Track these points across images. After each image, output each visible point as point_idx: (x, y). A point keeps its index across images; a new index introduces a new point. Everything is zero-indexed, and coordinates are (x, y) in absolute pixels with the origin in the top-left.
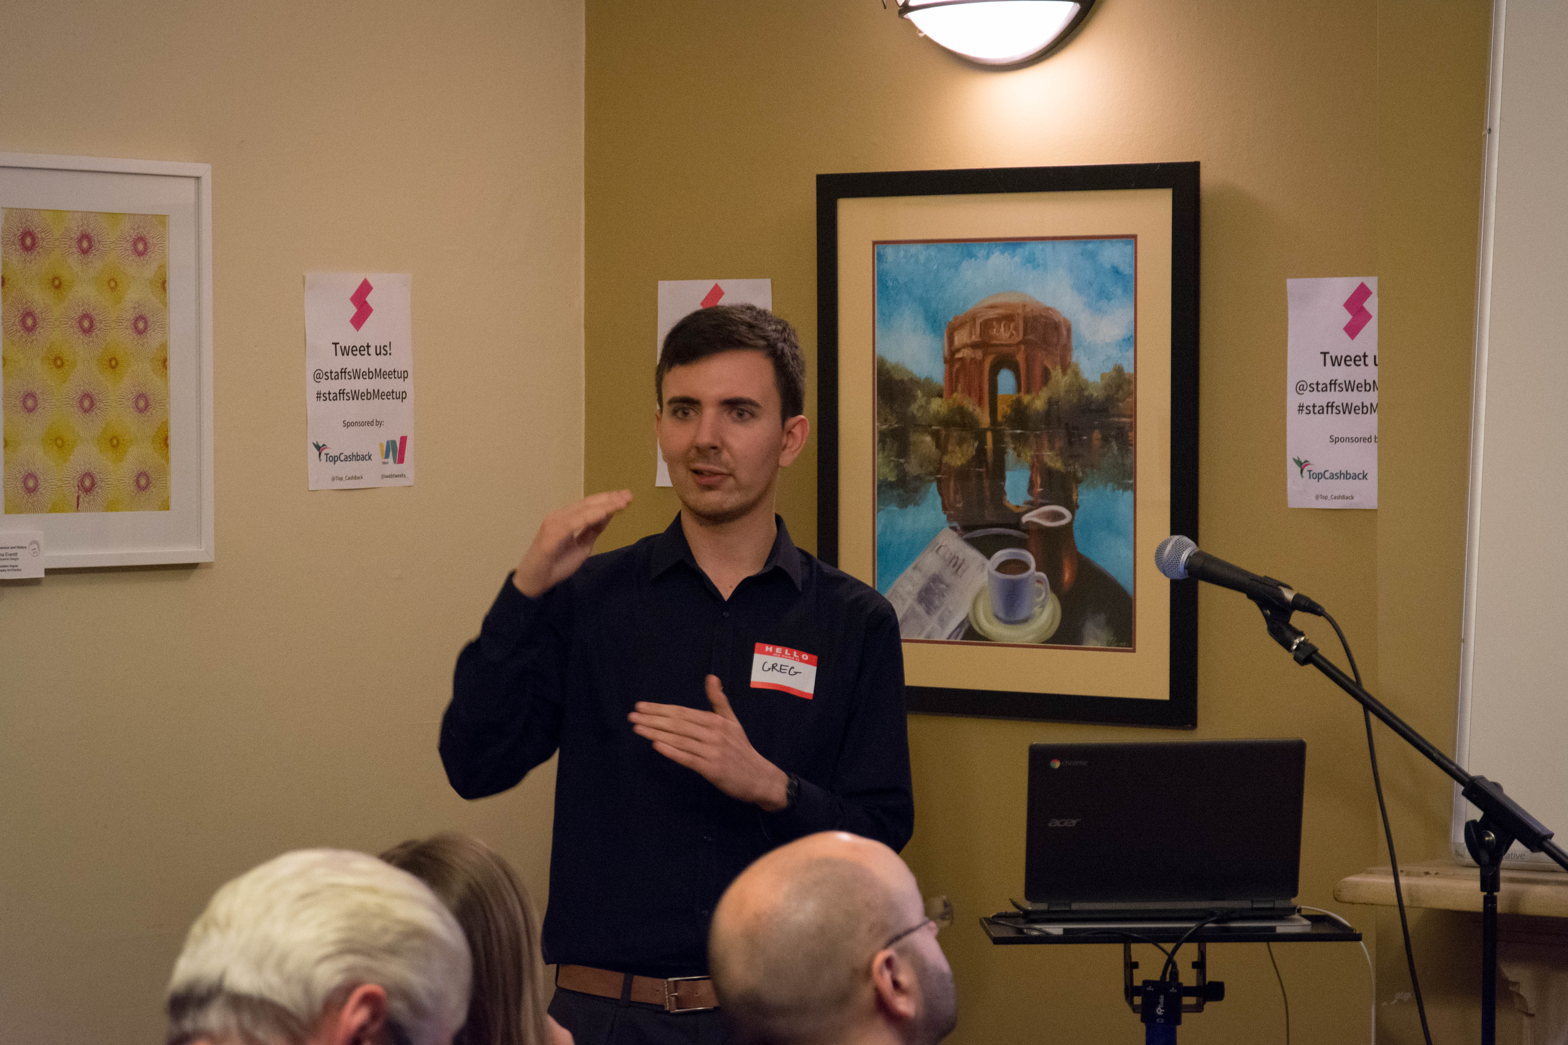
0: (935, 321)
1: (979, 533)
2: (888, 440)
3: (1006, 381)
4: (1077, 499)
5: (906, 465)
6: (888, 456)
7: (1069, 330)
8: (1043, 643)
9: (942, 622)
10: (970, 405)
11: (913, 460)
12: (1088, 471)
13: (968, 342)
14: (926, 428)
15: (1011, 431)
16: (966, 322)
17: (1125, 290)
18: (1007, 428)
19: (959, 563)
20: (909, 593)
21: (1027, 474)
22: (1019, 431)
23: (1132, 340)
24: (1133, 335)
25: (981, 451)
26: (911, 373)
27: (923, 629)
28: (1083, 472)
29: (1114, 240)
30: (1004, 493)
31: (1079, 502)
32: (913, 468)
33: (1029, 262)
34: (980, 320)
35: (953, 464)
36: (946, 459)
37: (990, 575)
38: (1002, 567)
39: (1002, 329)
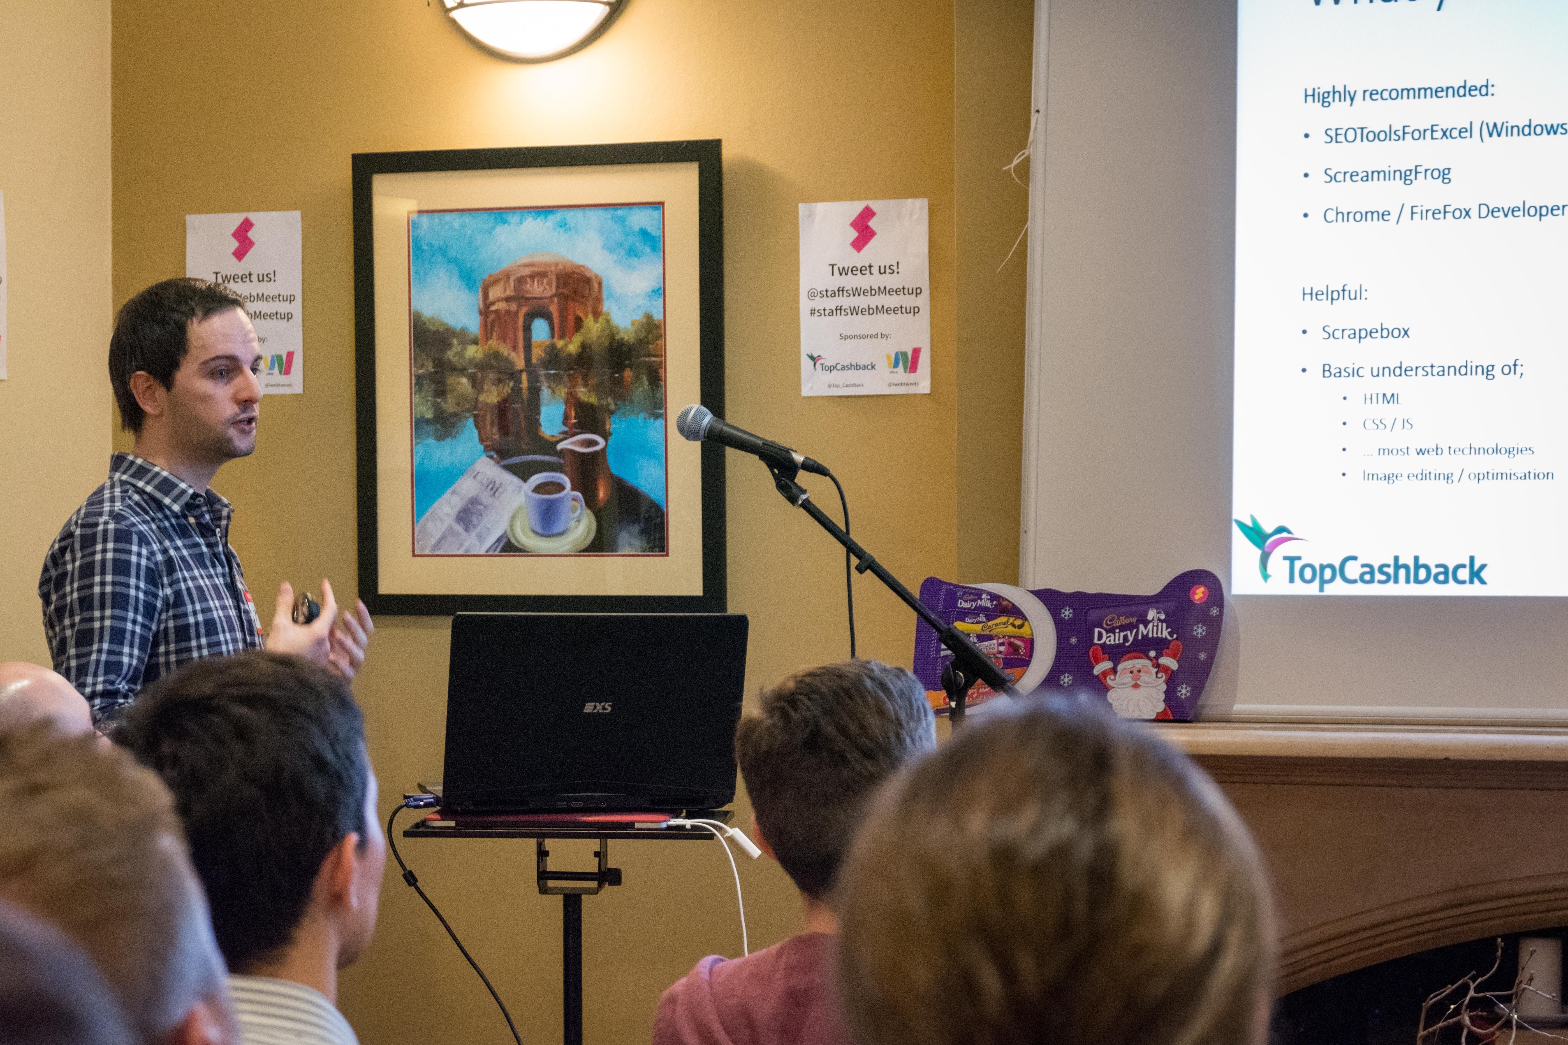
0: (470, 278)
1: (516, 460)
2: (425, 382)
3: (540, 330)
4: (610, 429)
5: (442, 404)
6: (426, 396)
7: (600, 284)
8: (580, 552)
9: (481, 538)
10: (505, 350)
11: (450, 400)
12: (619, 403)
13: (503, 296)
14: (462, 371)
15: (546, 372)
16: (500, 280)
17: (654, 249)
18: (541, 369)
19: (496, 486)
20: (448, 515)
21: (562, 408)
22: (553, 372)
23: (661, 291)
24: (662, 287)
25: (517, 389)
26: (446, 324)
27: (462, 544)
28: (616, 404)
29: (642, 206)
30: (540, 425)
31: (611, 430)
32: (450, 405)
33: (561, 227)
34: (514, 277)
35: (489, 401)
36: (482, 398)
37: (526, 496)
38: (538, 489)
39: (536, 284)
